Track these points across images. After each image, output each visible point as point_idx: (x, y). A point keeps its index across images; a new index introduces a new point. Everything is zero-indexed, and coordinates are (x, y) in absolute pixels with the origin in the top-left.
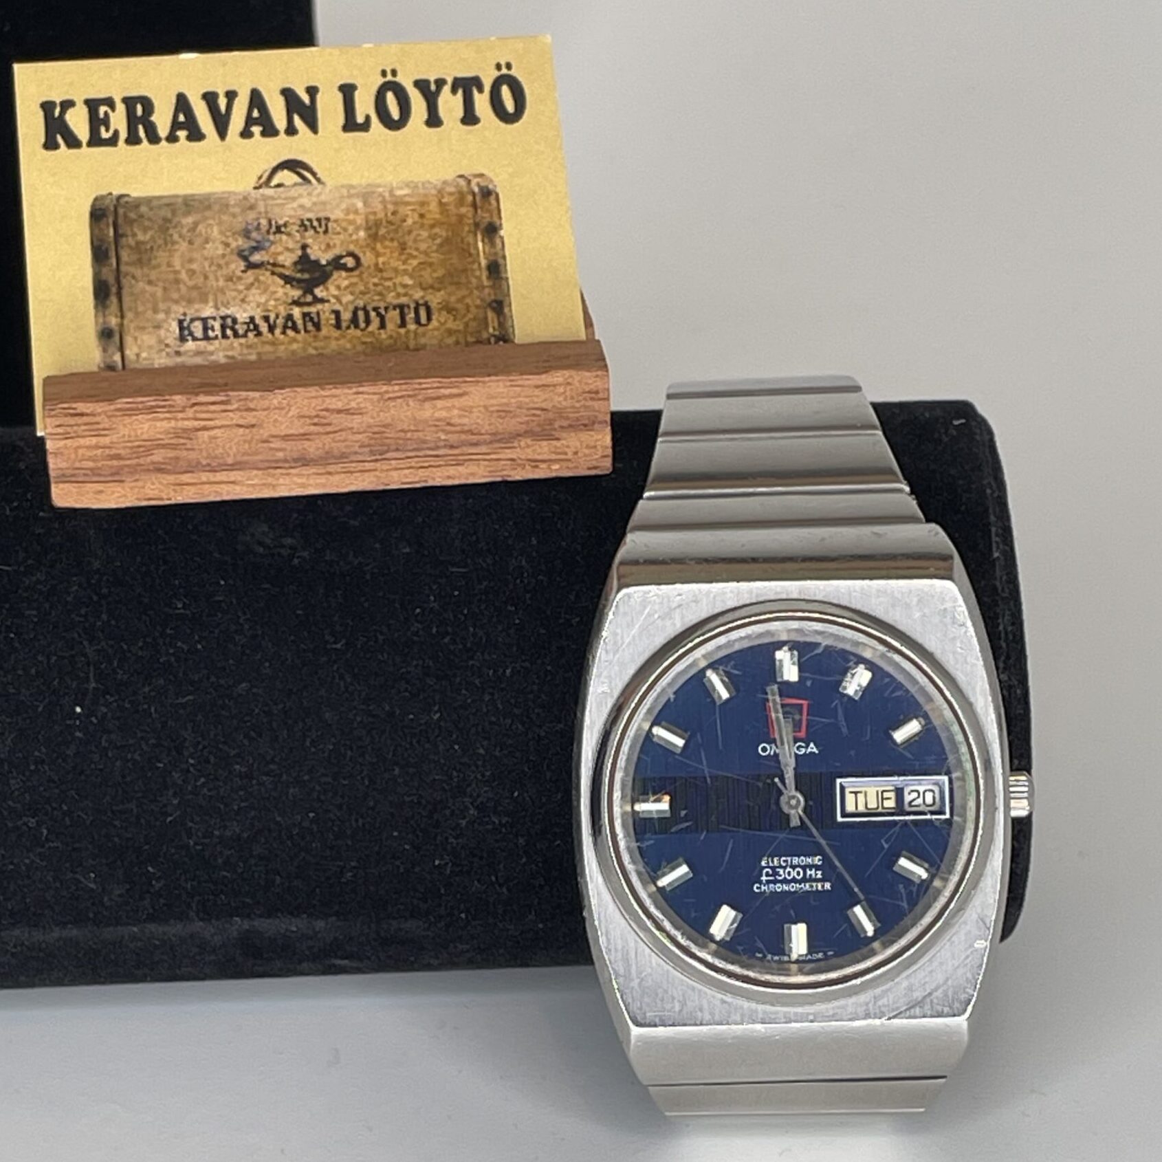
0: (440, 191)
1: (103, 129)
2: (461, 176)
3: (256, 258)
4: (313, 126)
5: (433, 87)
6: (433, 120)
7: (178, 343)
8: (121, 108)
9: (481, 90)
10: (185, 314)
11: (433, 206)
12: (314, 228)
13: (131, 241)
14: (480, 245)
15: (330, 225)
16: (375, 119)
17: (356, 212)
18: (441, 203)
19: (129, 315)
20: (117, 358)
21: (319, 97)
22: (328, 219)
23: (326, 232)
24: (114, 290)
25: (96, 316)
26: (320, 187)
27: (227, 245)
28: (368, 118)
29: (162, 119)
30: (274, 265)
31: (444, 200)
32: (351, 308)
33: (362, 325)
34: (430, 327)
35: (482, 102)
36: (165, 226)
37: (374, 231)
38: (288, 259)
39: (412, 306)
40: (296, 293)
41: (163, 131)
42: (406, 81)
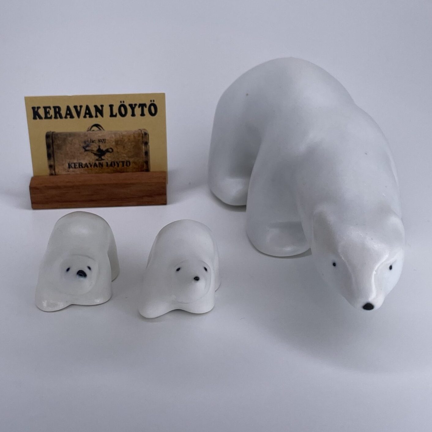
0: (134, 133)
1: (48, 114)
2: (139, 130)
3: (87, 148)
4: (102, 115)
5: (134, 106)
6: (133, 115)
7: (68, 169)
8: (52, 109)
9: (146, 107)
10: (70, 162)
11: (132, 137)
12: (102, 142)
13: (56, 144)
14: (143, 147)
15: (106, 141)
16: (118, 115)
17: (113, 138)
18: (134, 136)
19: (56, 162)
20: (53, 172)
21: (104, 108)
22: (105, 139)
23: (105, 143)
24: (52, 155)
25: (48, 162)
26: (104, 131)
27: (80, 145)
28: (116, 114)
29: (63, 112)
30: (92, 150)
31: (135, 136)
32: (110, 162)
33: (113, 166)
34: (130, 167)
35: (146, 110)
36: (65, 140)
37: (117, 143)
38: (95, 150)
39: (126, 161)
40: (97, 157)
41: (64, 115)
42: (127, 104)
